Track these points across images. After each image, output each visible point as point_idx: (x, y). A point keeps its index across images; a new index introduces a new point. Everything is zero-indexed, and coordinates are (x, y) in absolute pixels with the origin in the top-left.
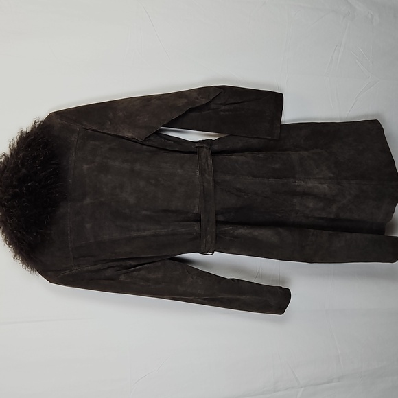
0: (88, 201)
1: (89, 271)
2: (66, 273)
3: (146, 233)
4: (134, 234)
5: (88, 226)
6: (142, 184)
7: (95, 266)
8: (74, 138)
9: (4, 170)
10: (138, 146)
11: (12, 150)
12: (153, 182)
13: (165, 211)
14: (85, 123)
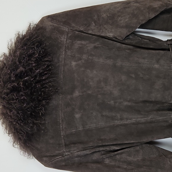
0: (77, 93)
1: (78, 156)
2: (59, 158)
3: (129, 122)
4: (117, 122)
5: (77, 116)
6: (124, 78)
7: (84, 152)
8: (63, 39)
9: (4, 67)
10: (118, 44)
11: (10, 50)
12: (133, 76)
13: (145, 102)
14: (73, 25)
